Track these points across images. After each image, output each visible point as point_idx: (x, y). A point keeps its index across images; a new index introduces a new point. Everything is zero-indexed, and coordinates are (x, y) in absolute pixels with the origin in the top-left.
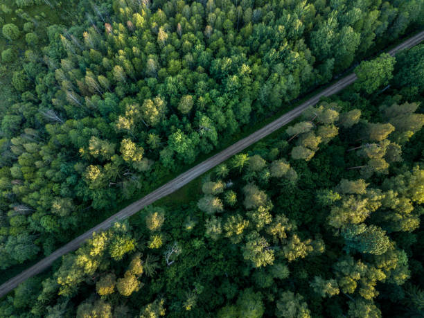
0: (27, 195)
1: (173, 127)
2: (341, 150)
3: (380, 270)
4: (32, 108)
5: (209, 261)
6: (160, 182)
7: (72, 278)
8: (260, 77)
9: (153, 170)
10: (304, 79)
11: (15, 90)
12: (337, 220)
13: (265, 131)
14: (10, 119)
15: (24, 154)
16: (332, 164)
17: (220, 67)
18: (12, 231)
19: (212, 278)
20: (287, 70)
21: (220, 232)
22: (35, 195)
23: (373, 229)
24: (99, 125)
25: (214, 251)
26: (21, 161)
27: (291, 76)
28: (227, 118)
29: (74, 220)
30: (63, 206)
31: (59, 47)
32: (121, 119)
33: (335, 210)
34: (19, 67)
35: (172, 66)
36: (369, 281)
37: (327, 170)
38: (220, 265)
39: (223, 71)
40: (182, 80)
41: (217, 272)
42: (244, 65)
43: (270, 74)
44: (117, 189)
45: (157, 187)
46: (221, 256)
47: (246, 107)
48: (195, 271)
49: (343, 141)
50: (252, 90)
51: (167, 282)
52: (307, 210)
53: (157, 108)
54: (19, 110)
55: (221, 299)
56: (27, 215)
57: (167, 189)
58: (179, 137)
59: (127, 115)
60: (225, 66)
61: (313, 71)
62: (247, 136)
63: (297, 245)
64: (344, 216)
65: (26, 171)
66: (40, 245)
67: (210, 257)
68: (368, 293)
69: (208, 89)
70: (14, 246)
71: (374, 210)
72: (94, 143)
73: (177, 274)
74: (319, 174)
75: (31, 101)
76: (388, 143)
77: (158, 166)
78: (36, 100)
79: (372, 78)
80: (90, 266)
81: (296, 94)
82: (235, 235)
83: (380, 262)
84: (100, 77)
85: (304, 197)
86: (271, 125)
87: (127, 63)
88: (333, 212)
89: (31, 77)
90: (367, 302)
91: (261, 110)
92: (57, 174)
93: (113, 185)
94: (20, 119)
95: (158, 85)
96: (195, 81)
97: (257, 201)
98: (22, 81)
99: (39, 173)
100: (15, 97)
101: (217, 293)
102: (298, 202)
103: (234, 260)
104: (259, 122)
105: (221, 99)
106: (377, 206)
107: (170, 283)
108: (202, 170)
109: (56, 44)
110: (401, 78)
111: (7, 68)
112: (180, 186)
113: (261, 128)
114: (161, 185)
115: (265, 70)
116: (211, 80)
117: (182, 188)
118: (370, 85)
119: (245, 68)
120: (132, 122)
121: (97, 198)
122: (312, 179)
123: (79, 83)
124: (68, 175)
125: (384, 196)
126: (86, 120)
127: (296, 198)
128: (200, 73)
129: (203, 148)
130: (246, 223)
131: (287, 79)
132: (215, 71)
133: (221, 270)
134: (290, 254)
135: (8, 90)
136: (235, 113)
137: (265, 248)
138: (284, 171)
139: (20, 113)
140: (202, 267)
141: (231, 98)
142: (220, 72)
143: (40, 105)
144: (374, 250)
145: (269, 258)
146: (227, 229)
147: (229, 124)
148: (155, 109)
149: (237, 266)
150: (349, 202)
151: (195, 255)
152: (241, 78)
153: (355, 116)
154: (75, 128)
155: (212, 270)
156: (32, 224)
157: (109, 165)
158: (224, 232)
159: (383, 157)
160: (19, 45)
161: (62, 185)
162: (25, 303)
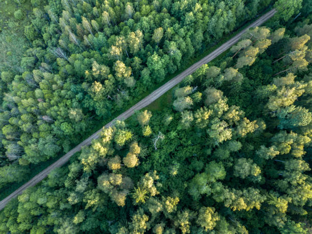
0: (49, 109)
1: (149, 53)
2: (269, 62)
3: (306, 136)
4: (42, 51)
5: (181, 148)
6: (140, 97)
7: (92, 158)
8: (208, 13)
9: (136, 88)
10: (239, 14)
11: (27, 40)
12: (274, 104)
13: (212, 56)
14: (27, 59)
15: (43, 81)
16: (263, 72)
17: (179, 7)
18: (42, 134)
19: (184, 159)
20: (227, 6)
21: (192, 119)
22: (55, 108)
23: (300, 109)
24: (96, 55)
25: (184, 139)
26: (41, 85)
27: (230, 11)
28: (187, 45)
29: (83, 124)
30: (77, 113)
31: (57, 5)
32: (113, 48)
33: (272, 98)
34: (28, 23)
35: (144, 10)
36: (299, 144)
37: (260, 76)
38: (189, 149)
39: (181, 11)
40: (152, 19)
41: (188, 154)
42: (197, 4)
43: (215, 10)
44: (112, 101)
45: (138, 101)
46: (190, 142)
47: (200, 36)
48: (171, 155)
49: (270, 56)
50: (203, 23)
51: (154, 163)
52: (248, 106)
53: (139, 38)
54: (33, 53)
55: (192, 172)
56: (50, 124)
57: (145, 102)
58: (156, 57)
59: (117, 44)
60: (183, 6)
61: (244, 8)
62: (199, 60)
63: (247, 124)
64: (280, 101)
65: (46, 92)
66: (60, 145)
67: (181, 145)
68: (299, 152)
69: (172, 24)
70: (44, 144)
71: (300, 96)
72: (96, 66)
73: (160, 157)
74: (254, 81)
75: (40, 46)
76: (306, 48)
77: (139, 84)
78: (44, 46)
79: (288, 8)
80: (103, 151)
81: (233, 26)
82: (203, 120)
83: (306, 131)
84: (93, 21)
85: (246, 97)
86: (215, 52)
87: (111, 10)
88: (271, 100)
89: (38, 29)
90: (298, 158)
91: (209, 39)
92: (69, 93)
93: (109, 97)
94: (34, 60)
95: (135, 24)
96: (162, 19)
97: (217, 96)
98: (32, 32)
99: (56, 93)
100: (27, 45)
101: (188, 168)
102: (241, 100)
103: (198, 145)
104: (207, 50)
105: (182, 30)
106: (301, 92)
107: (156, 163)
108: (169, 87)
109: (54, 3)
110: (307, 7)
111: (19, 24)
112: (154, 100)
113: (208, 54)
114: (141, 100)
115: (212, 8)
116: (173, 18)
117: (155, 101)
118: (287, 14)
119: (198, 6)
120: (121, 50)
121: (99, 107)
122: (250, 84)
123: (78, 26)
124: (77, 93)
125: (306, 85)
126: (85, 53)
127: (240, 98)
128: (165, 13)
129: (171, 68)
130: (211, 112)
131: (228, 13)
132: (176, 11)
133: (190, 152)
134: (244, 131)
135: (22, 40)
136: (192, 41)
137: (225, 128)
138: (235, 74)
139: (33, 56)
140: (176, 152)
141: (188, 30)
142: (179, 12)
143: (47, 48)
144: (302, 122)
145: (228, 134)
146: (198, 116)
147: (188, 50)
148: (137, 39)
149: (201, 150)
150: (282, 91)
151: (171, 144)
152: (195, 15)
153: (281, 33)
154: (78, 59)
155: (184, 152)
156: (55, 129)
157: (108, 81)
158: (195, 119)
159: (304, 58)
160: (26, 6)
161: (74, 100)
162: (56, 184)
